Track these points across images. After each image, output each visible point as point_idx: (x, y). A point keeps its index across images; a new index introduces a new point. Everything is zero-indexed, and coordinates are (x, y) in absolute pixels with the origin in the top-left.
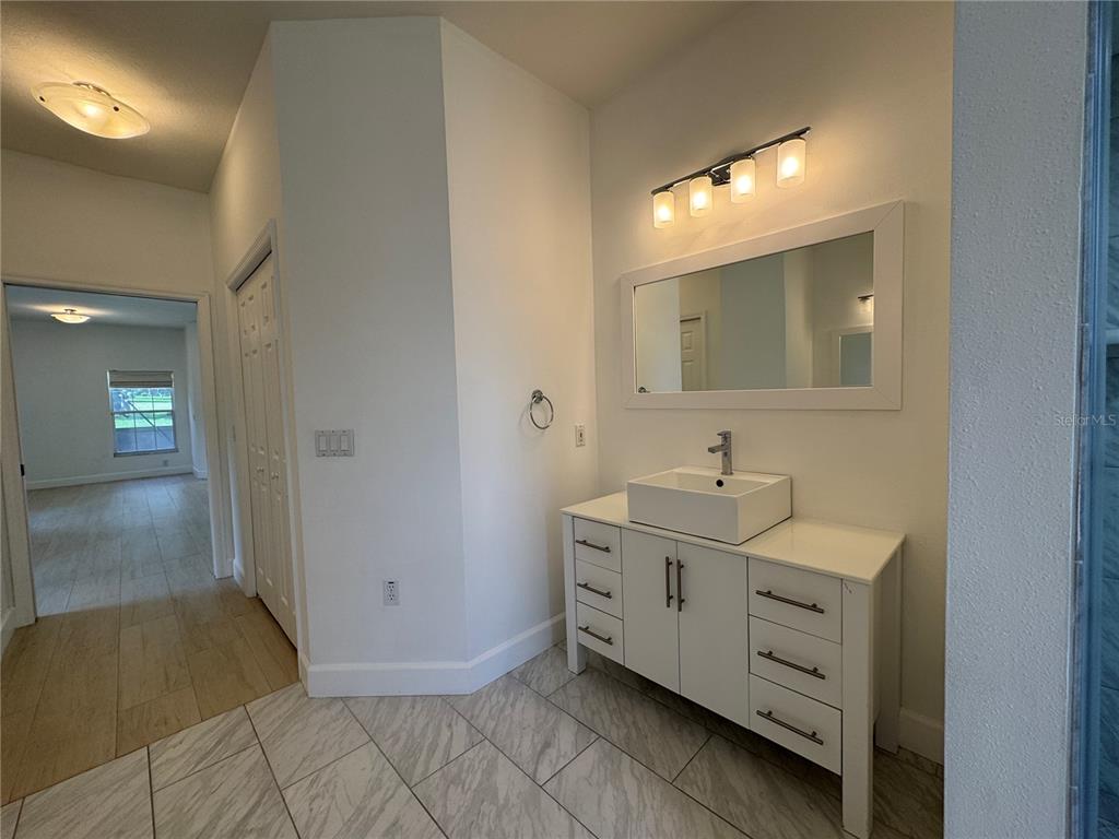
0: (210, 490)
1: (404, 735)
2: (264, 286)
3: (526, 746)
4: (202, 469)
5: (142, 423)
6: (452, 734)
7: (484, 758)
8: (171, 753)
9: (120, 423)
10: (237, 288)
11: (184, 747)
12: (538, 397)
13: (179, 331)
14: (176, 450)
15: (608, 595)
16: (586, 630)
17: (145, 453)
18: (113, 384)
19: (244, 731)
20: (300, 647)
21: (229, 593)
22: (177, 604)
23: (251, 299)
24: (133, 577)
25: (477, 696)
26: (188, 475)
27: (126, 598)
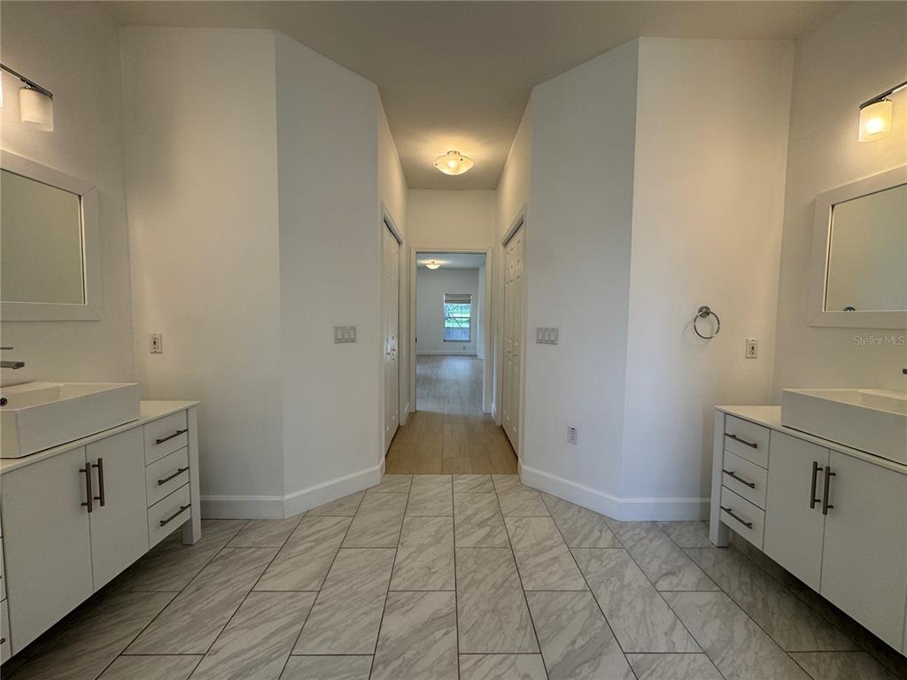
0: (484, 366)
1: (570, 523)
2: (519, 242)
3: (654, 567)
4: (481, 354)
5: (456, 325)
6: (601, 536)
7: (619, 557)
8: (460, 481)
9: (447, 325)
10: (506, 244)
11: (465, 481)
12: (705, 312)
13: (477, 270)
14: (469, 341)
15: (752, 486)
16: (728, 511)
17: (457, 341)
18: (446, 302)
19: (489, 485)
20: (519, 455)
21: (488, 421)
22: (466, 419)
23: (512, 249)
24: (449, 403)
25: (623, 525)
26: (474, 356)
27: (446, 411)
